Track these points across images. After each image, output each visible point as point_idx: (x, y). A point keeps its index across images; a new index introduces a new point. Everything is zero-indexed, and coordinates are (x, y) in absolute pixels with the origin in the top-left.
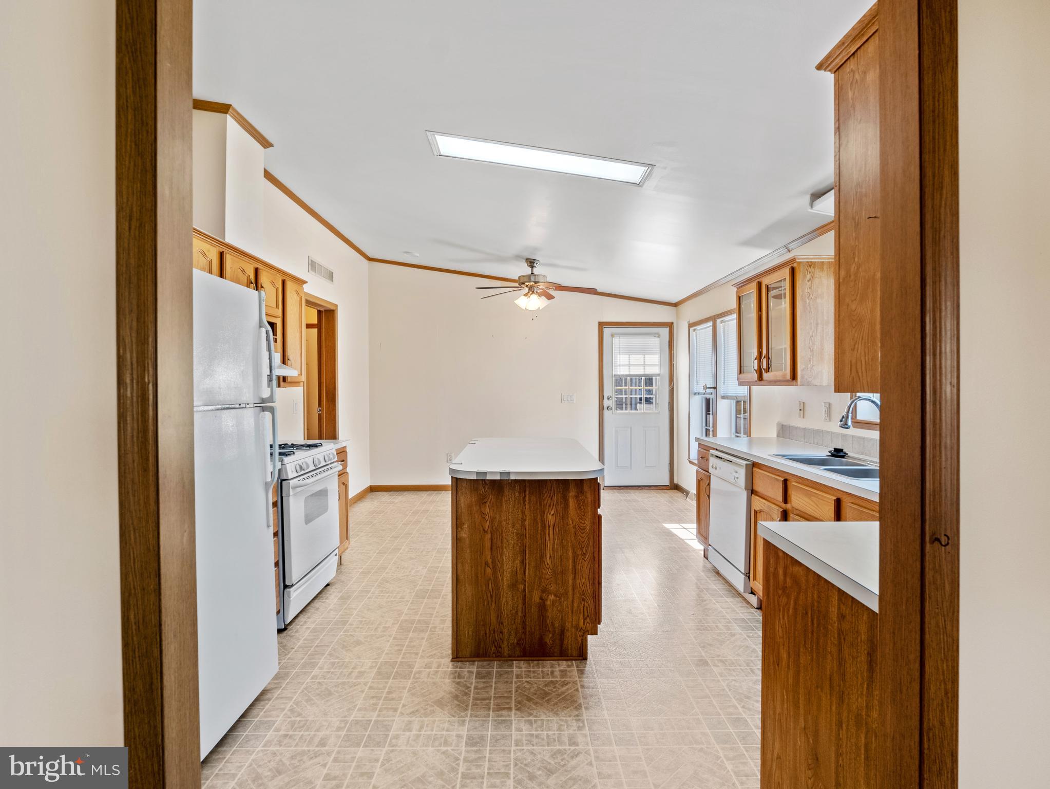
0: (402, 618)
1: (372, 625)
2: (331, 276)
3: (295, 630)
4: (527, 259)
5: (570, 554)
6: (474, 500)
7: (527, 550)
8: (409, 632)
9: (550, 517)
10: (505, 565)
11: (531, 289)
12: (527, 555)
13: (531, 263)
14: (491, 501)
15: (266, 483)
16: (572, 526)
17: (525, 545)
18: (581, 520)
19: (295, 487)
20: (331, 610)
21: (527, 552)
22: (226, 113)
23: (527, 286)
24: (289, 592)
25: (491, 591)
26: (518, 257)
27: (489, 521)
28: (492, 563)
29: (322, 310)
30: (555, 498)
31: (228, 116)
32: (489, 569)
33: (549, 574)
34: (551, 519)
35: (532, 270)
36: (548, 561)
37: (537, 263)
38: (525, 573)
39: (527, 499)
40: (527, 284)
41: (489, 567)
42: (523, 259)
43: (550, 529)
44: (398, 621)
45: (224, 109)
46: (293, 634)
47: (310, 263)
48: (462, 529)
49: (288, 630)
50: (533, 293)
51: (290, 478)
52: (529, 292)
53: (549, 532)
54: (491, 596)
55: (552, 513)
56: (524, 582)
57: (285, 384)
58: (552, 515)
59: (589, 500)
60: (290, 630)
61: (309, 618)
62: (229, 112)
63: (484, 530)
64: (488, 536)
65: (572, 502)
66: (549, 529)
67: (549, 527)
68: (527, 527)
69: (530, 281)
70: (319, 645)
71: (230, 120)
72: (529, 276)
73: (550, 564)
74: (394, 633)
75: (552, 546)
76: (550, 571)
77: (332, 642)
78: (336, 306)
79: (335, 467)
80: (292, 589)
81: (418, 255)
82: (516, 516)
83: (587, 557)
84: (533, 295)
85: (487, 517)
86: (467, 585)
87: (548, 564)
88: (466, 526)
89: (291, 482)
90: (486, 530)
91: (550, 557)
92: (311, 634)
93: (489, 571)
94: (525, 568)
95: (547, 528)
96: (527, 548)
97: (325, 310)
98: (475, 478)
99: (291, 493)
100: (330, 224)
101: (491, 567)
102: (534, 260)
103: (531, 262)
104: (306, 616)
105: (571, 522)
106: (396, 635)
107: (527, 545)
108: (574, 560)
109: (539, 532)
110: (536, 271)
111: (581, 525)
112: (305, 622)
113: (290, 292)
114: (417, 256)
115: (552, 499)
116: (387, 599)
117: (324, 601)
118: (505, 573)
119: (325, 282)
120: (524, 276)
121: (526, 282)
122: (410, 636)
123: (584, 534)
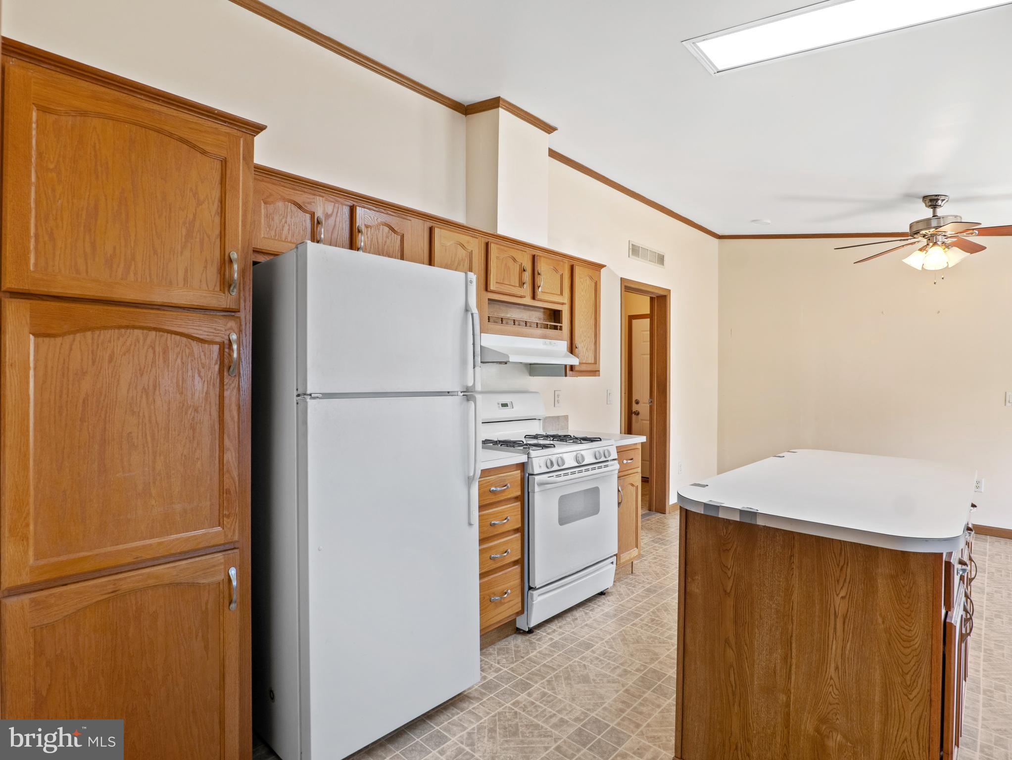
0: (652, 666)
1: (614, 661)
2: (661, 259)
3: (538, 637)
4: (925, 198)
5: (877, 676)
6: (711, 542)
7: (794, 641)
8: (649, 689)
9: (838, 600)
10: (756, 654)
11: (932, 240)
12: (794, 650)
13: (933, 201)
14: (736, 550)
15: (468, 478)
16: (882, 627)
17: (790, 631)
18: (902, 623)
19: (541, 484)
20: (586, 625)
21: (794, 645)
22: (498, 107)
23: (924, 236)
24: (532, 595)
25: (734, 685)
26: (909, 197)
27: (732, 578)
28: (736, 643)
29: (654, 296)
30: (849, 569)
31: (501, 110)
32: (731, 652)
33: (834, 696)
34: (839, 603)
35: (934, 212)
36: (832, 671)
37: (943, 200)
38: (790, 678)
39: (796, 560)
40: (923, 232)
41: (730, 647)
42: (919, 198)
43: (838, 620)
44: (645, 667)
45: (494, 103)
46: (534, 641)
47: (631, 247)
48: (693, 580)
49: (534, 634)
50: (935, 244)
51: (535, 473)
52: (928, 245)
53: (835, 624)
54: (734, 694)
55: (842, 594)
56: (787, 692)
57: (574, 373)
58: (842, 598)
59: (922, 591)
60: (534, 635)
61: (560, 627)
62: (500, 105)
63: (725, 591)
64: (730, 602)
65: (882, 584)
66: (835, 621)
67: (836, 616)
68: (795, 605)
69: (929, 228)
70: (548, 664)
71: (502, 112)
72: (927, 221)
73: (836, 680)
74: (630, 683)
75: (839, 651)
76: (837, 692)
77: (561, 666)
78: (669, 291)
79: (612, 466)
80: (535, 593)
81: (769, 221)
82: (777, 583)
83: (914, 693)
84: (936, 248)
85: (730, 572)
86: (698, 663)
87: (831, 678)
88: (698, 577)
89: (536, 477)
90: (728, 591)
91: (837, 668)
92: (549, 647)
93: (731, 654)
94: (790, 670)
95: (832, 617)
96: (794, 638)
97: (657, 297)
98: (702, 513)
99: (537, 489)
100: (660, 205)
101: (734, 648)
102: (936, 195)
103: (931, 200)
104: (560, 624)
105: (880, 620)
106: (631, 686)
107: (794, 635)
108: (886, 690)
109: (817, 619)
110: (940, 212)
111: (903, 631)
112: (554, 631)
113: (580, 278)
114: (769, 224)
115: (841, 570)
116: (652, 632)
117: (588, 611)
118: (756, 666)
119: (655, 267)
120: (918, 222)
121: (921, 230)
122: (646, 695)
123: (908, 651)
